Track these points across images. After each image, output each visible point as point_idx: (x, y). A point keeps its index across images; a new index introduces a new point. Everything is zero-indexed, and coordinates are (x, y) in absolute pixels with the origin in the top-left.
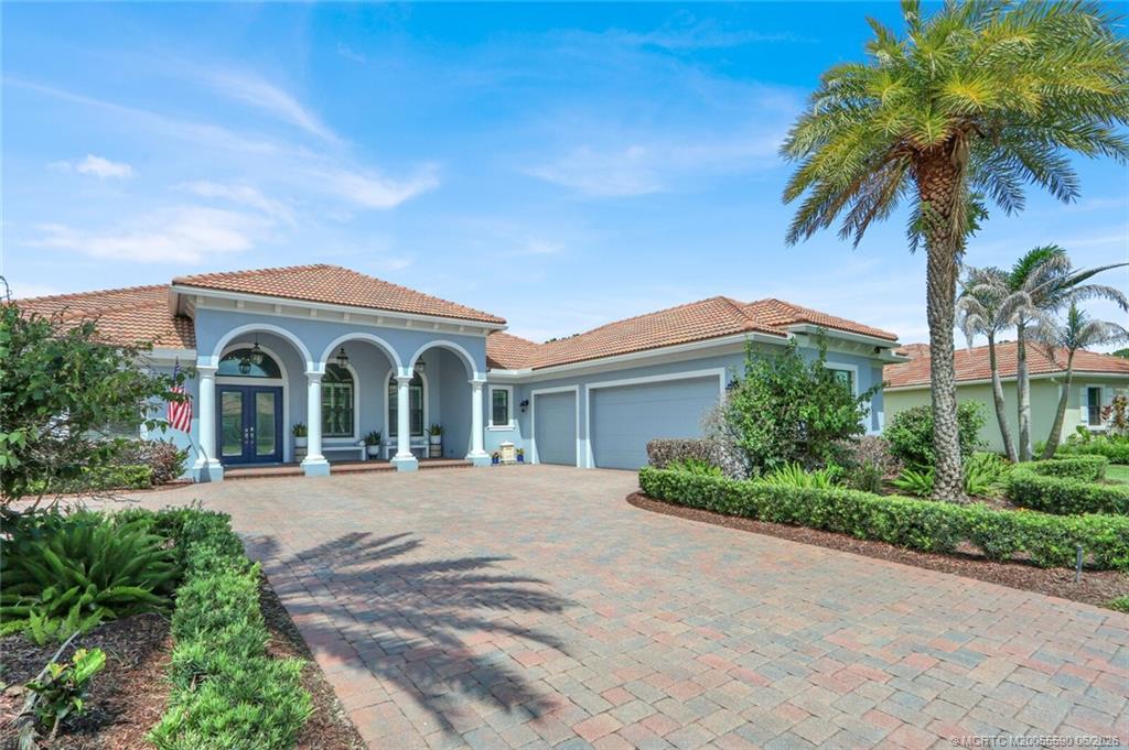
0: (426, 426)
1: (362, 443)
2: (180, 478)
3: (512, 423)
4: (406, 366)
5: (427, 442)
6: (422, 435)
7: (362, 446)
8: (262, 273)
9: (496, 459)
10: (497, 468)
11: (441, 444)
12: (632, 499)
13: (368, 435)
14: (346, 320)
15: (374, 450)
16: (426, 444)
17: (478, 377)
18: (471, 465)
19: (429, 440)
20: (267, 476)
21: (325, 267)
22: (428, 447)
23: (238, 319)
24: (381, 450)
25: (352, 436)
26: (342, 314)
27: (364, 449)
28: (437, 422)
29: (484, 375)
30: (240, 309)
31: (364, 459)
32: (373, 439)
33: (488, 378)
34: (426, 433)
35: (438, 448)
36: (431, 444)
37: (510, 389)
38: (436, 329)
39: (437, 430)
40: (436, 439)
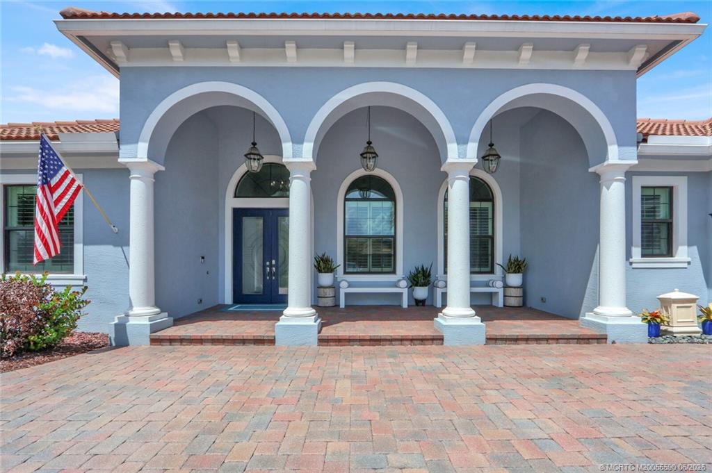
0: (499, 258)
1: (404, 283)
3: (684, 253)
4: (462, 140)
5: (500, 284)
6: (492, 272)
7: (403, 288)
9: (656, 328)
10: (660, 347)
11: (523, 287)
13: (413, 271)
14: (349, 58)
15: (421, 293)
16: (498, 287)
17: (618, 156)
18: (601, 339)
19: (504, 279)
22: (501, 291)
24: (432, 293)
25: (394, 272)
27: (405, 292)
28: (516, 253)
29: (633, 151)
31: (405, 305)
32: (421, 277)
33: (639, 157)
34: (498, 270)
35: (519, 292)
36: (506, 286)
37: (682, 188)
39: (516, 266)
40: (515, 279)
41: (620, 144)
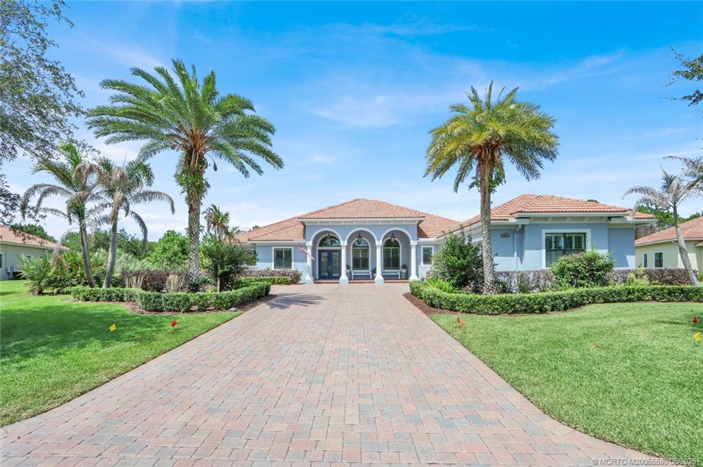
0: (401, 265)
2: (300, 282)
4: (379, 240)
7: (370, 273)
8: (329, 208)
12: (406, 295)
14: (354, 223)
16: (399, 273)
17: (413, 243)
19: (401, 271)
20: (327, 283)
21: (357, 200)
23: (317, 227)
26: (353, 222)
28: (406, 263)
29: (417, 241)
30: (318, 224)
33: (419, 243)
34: (400, 268)
35: (405, 274)
36: (401, 273)
37: (433, 247)
38: (392, 223)
39: (404, 267)
40: (404, 271)
41: (413, 240)
